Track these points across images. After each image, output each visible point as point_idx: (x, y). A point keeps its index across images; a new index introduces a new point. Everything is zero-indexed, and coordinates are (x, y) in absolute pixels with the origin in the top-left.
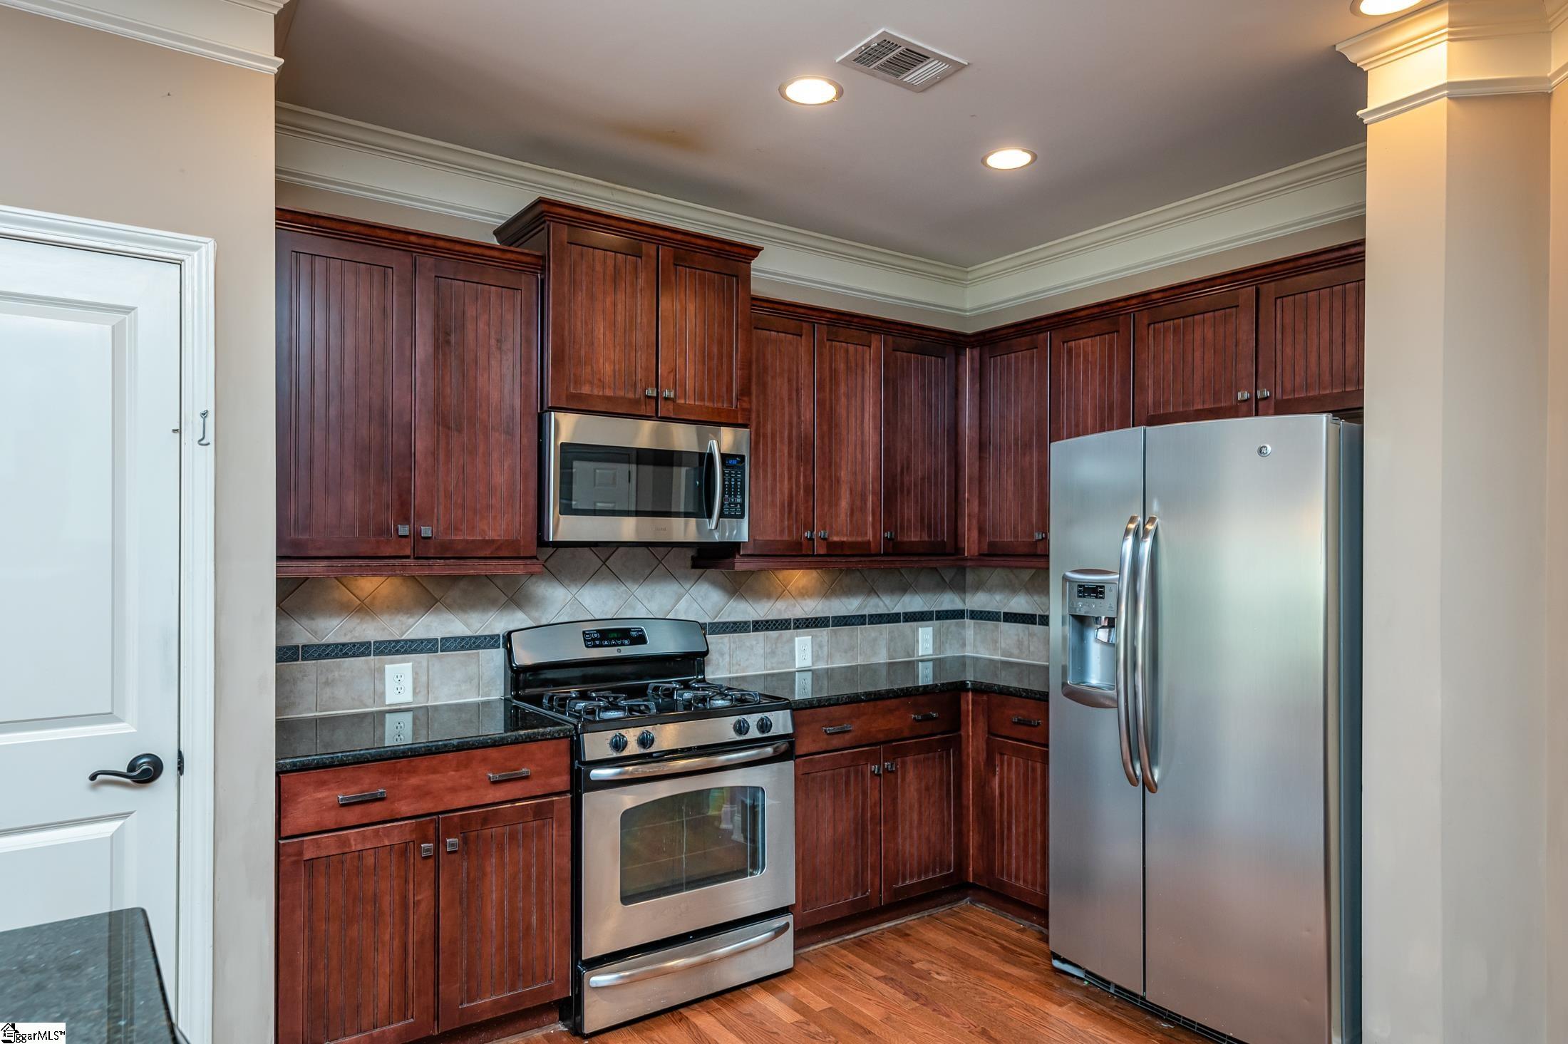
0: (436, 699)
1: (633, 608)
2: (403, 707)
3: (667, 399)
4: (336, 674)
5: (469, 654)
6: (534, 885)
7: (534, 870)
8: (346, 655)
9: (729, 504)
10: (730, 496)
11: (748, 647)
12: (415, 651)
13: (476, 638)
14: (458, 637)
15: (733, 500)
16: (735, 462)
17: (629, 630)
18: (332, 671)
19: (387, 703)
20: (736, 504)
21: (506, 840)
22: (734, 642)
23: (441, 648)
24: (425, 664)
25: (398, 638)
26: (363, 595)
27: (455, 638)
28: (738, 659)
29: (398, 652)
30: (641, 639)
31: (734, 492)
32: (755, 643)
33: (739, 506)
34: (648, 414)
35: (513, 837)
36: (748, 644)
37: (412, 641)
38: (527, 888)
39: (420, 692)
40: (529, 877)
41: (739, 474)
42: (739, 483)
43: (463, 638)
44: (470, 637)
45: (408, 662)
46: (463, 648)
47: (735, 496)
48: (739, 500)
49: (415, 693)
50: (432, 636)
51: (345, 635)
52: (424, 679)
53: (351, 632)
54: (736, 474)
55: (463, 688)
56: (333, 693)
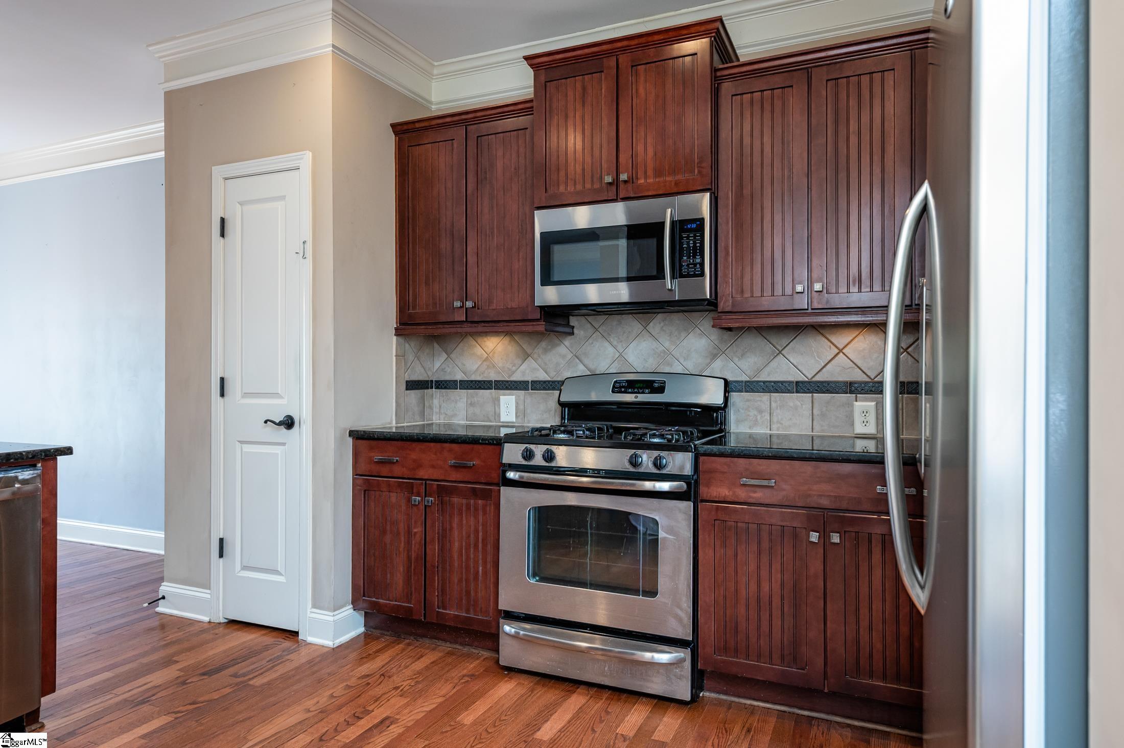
0: (529, 422)
1: (670, 365)
2: (510, 424)
3: (625, 182)
4: (475, 399)
5: (549, 393)
6: (480, 545)
7: (481, 534)
8: (480, 388)
9: (688, 265)
10: (689, 257)
11: (791, 407)
12: (516, 389)
13: (553, 383)
14: (542, 381)
15: (692, 261)
16: (694, 226)
17: (654, 381)
18: (474, 397)
19: (501, 421)
20: (695, 265)
21: (464, 508)
22: (776, 402)
23: (531, 387)
24: (522, 398)
25: (507, 379)
26: (488, 351)
27: (540, 382)
28: (780, 417)
29: (507, 389)
30: (661, 390)
31: (693, 253)
32: (799, 404)
33: (698, 266)
34: (609, 199)
35: (468, 507)
36: (791, 404)
37: (515, 382)
38: (476, 546)
39: (519, 416)
40: (477, 538)
41: (698, 236)
42: (698, 245)
43: (545, 382)
44: (549, 381)
45: (513, 395)
46: (544, 389)
47: (694, 257)
48: (698, 261)
49: (517, 416)
50: (526, 379)
51: (480, 375)
52: (521, 407)
53: (482, 374)
54: (695, 236)
55: (545, 416)
56: (474, 411)
